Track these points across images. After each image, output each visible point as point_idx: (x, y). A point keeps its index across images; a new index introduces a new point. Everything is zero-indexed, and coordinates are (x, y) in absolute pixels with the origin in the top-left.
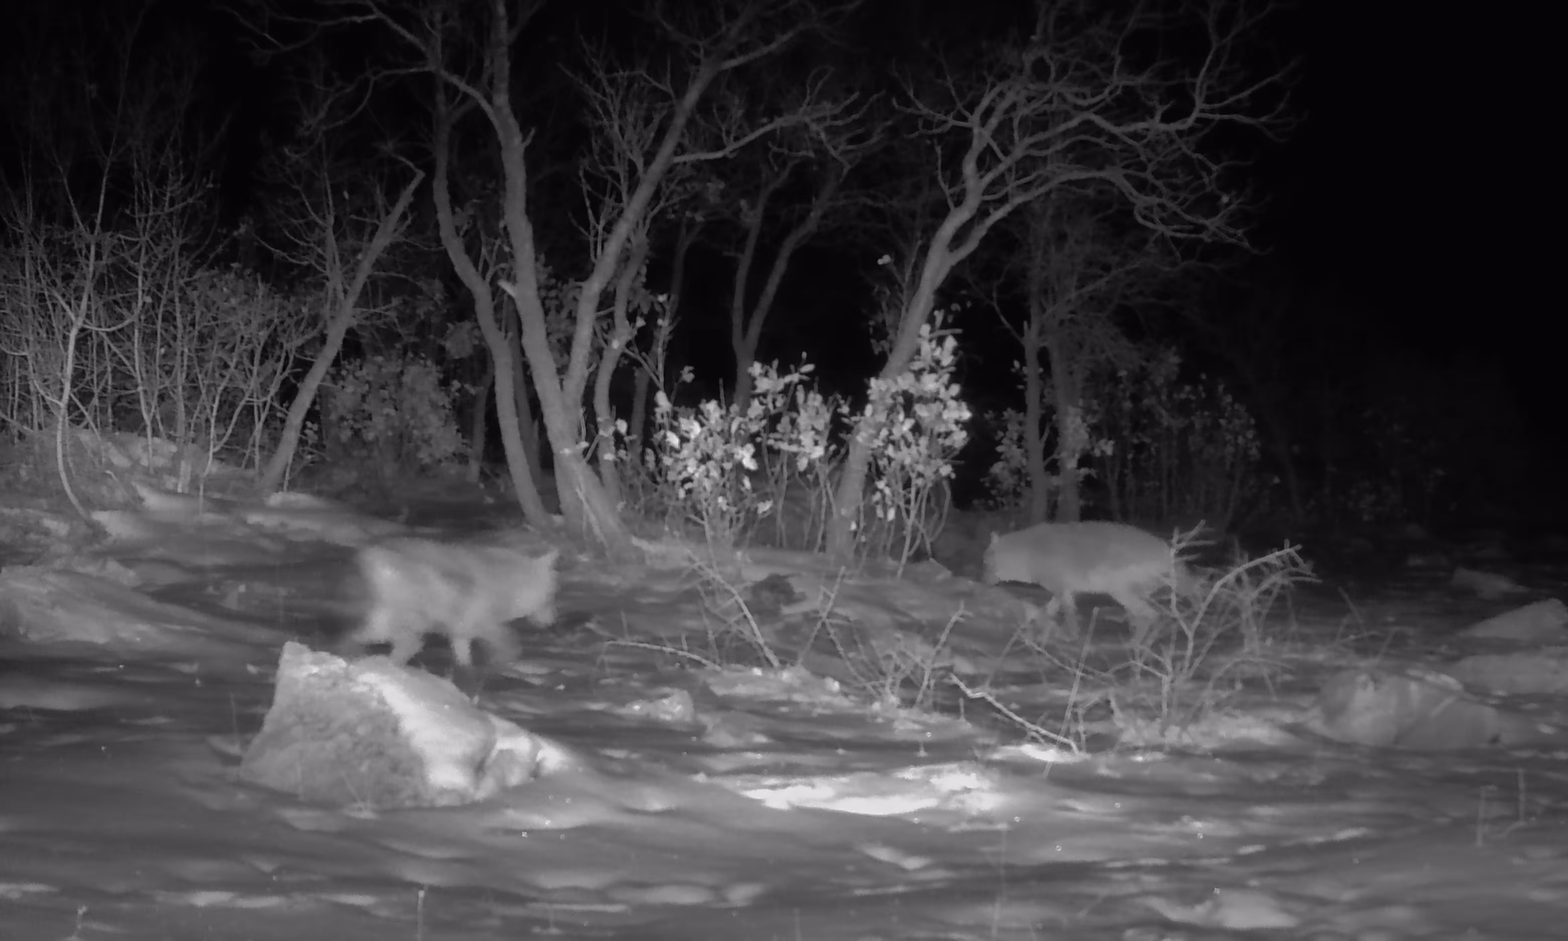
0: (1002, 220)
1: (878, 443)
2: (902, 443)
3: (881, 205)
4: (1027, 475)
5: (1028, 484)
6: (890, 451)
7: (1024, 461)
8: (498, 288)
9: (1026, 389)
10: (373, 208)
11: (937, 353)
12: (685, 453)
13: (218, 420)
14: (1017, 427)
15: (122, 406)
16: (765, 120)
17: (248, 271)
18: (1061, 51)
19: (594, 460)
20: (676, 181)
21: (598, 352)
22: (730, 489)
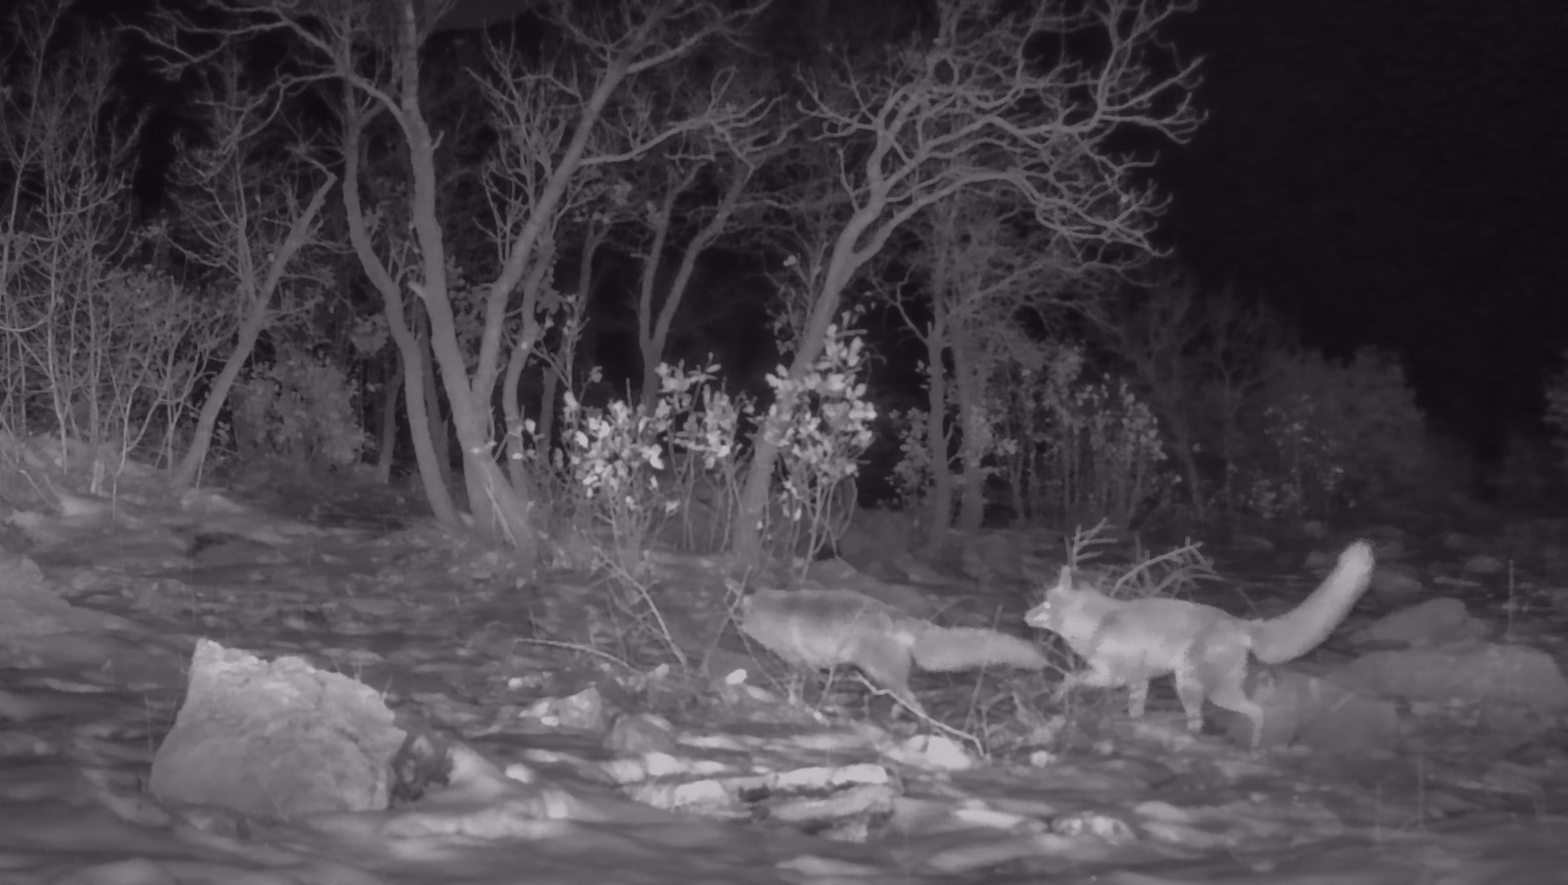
0: (908, 222)
1: (784, 442)
2: (809, 443)
3: (787, 207)
4: (932, 474)
5: (932, 483)
6: (796, 450)
7: (928, 460)
8: (408, 289)
9: (930, 389)
10: (284, 211)
11: (844, 354)
12: (593, 453)
13: (131, 420)
14: (921, 426)
15: (37, 407)
16: (670, 123)
17: (160, 273)
18: (965, 53)
19: (502, 460)
20: (582, 182)
21: (506, 352)
22: (638, 488)
